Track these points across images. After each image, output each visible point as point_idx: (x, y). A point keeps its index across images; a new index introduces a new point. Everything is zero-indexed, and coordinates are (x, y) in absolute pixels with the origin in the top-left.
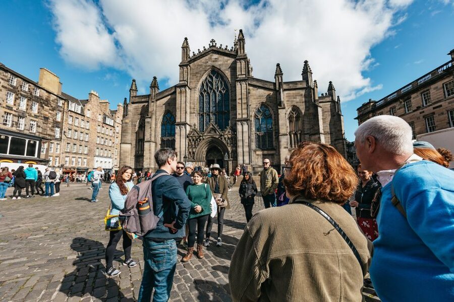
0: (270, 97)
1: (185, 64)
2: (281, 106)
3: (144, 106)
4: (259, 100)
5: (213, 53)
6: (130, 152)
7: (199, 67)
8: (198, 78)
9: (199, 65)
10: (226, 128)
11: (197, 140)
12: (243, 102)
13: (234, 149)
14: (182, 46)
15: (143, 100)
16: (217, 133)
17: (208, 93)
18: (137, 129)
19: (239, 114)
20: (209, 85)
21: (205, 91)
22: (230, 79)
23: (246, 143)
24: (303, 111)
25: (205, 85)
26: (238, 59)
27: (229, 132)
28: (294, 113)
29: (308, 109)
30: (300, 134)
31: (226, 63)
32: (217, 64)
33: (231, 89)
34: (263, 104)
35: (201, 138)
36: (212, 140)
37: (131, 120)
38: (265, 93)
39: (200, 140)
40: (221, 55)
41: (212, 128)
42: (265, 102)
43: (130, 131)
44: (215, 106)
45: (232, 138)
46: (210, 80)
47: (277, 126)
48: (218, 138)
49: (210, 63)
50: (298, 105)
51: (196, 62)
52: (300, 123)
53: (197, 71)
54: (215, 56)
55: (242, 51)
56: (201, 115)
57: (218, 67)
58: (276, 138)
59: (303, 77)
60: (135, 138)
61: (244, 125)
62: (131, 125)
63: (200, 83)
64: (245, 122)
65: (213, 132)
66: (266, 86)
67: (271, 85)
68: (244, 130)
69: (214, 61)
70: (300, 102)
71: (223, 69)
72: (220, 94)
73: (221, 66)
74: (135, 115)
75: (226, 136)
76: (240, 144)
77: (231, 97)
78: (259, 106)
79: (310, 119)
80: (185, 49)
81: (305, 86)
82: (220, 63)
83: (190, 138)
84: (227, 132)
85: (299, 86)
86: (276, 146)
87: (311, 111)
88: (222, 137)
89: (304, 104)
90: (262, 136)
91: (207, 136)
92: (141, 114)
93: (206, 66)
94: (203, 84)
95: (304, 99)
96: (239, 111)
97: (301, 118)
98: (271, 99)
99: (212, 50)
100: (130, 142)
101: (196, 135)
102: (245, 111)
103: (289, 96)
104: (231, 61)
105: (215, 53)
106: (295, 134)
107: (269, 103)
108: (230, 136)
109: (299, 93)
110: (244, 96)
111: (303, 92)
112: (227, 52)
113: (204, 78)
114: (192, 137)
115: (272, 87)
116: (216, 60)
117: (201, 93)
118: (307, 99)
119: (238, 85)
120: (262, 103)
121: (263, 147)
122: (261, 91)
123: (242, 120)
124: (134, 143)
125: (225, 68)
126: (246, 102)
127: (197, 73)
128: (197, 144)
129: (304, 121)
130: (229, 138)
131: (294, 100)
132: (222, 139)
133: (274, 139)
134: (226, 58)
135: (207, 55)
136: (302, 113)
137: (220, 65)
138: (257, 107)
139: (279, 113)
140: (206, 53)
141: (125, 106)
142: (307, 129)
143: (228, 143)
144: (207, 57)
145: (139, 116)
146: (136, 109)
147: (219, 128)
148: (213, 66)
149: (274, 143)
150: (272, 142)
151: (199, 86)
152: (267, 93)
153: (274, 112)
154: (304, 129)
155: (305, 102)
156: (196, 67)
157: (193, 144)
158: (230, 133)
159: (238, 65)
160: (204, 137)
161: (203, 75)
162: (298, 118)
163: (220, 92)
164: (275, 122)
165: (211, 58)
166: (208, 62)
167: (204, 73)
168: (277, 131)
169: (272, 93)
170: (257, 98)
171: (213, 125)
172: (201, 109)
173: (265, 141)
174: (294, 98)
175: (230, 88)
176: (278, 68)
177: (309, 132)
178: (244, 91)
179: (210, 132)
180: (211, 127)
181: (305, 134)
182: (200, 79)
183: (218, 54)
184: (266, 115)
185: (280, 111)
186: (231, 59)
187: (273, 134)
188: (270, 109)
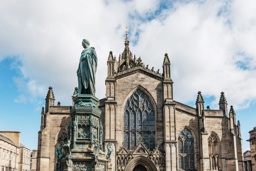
0: (192, 122)
1: (112, 80)
2: (204, 132)
3: (64, 118)
4: (183, 123)
5: (139, 72)
6: (48, 167)
7: (125, 84)
8: (125, 95)
9: (126, 82)
10: (155, 148)
11: (126, 158)
12: (171, 125)
13: (162, 168)
14: (107, 60)
15: (64, 111)
16: (146, 152)
17: (133, 111)
18: (56, 142)
19: (167, 136)
20: (135, 103)
21: (130, 109)
22: (156, 101)
23: (174, 164)
24: (220, 138)
25: (130, 102)
26: (165, 83)
27: (157, 152)
28: (213, 138)
29: (224, 136)
30: (218, 157)
31: (152, 84)
32: (143, 84)
33: (157, 111)
34: (186, 128)
35: (130, 156)
36: (141, 160)
37: (49, 131)
38: (188, 118)
39: (129, 158)
40: (147, 75)
41: (141, 148)
42: (188, 126)
43: (48, 144)
44: (141, 125)
45: (160, 158)
46: (136, 99)
47: (198, 149)
48: (147, 158)
49: (136, 82)
50: (216, 132)
51: (122, 79)
52: (217, 147)
53: (124, 89)
54: (142, 76)
55: (168, 75)
56: (127, 133)
57: (145, 87)
58: (197, 160)
59: (220, 106)
60: (54, 151)
61: (172, 147)
62: (49, 137)
63: (126, 100)
64: (173, 145)
65: (141, 151)
66: (190, 112)
67: (194, 111)
68: (172, 152)
69: (140, 81)
70: (218, 129)
71: (149, 89)
72: (145, 113)
73: (147, 87)
74: (53, 127)
75: (154, 156)
76: (168, 164)
77: (158, 118)
78: (183, 129)
79: (226, 145)
80: (111, 65)
81: (222, 115)
82: (146, 83)
83: (119, 156)
84: (155, 152)
85: (217, 115)
86: (198, 168)
87: (228, 138)
88: (151, 157)
89: (221, 131)
90: (185, 157)
91: (136, 156)
92: (61, 126)
93: (132, 85)
94: (128, 102)
95: (221, 127)
96: (167, 133)
97: (218, 144)
98: (194, 123)
99: (140, 69)
100: (48, 156)
101: (125, 153)
102: (173, 134)
103: (209, 123)
104: (157, 82)
105: (142, 73)
106: (214, 157)
107: (192, 128)
108: (158, 156)
109: (217, 121)
110: (172, 120)
111: (220, 120)
112: (153, 73)
113: (129, 95)
114: (121, 155)
115: (195, 113)
116: (142, 80)
117: (127, 111)
118: (223, 127)
119: (166, 109)
120: (186, 126)
121: (185, 167)
122: (185, 116)
123: (170, 143)
124: (53, 157)
125: (151, 89)
126: (174, 125)
127: (123, 90)
128: (126, 162)
129: (221, 146)
130: (157, 158)
131: (213, 126)
132: (150, 158)
133: (195, 161)
134: (152, 79)
135: (133, 74)
136: (219, 139)
137: (146, 85)
138: (181, 130)
139: (202, 138)
140: (133, 71)
141: (43, 116)
142: (224, 154)
143: (156, 163)
144: (133, 76)
145: (59, 129)
146: (55, 120)
147: (148, 148)
148: (140, 85)
149: (195, 164)
150: (194, 163)
151: (125, 104)
152: (190, 117)
153: (196, 136)
154: (221, 153)
155: (222, 129)
156: (122, 84)
157: (122, 162)
158: (158, 154)
159: (165, 88)
160: (133, 156)
161: (129, 93)
162: (215, 142)
163: (146, 111)
164: (197, 146)
165: (137, 77)
166: (134, 81)
167: (130, 91)
168: (198, 154)
169: (194, 118)
170: (181, 122)
171: (142, 145)
172: (127, 127)
173: (188, 163)
174: (213, 125)
175: (156, 109)
176: (200, 96)
177: (225, 156)
178: (172, 115)
179: (139, 151)
180: (140, 146)
181: (222, 158)
182: (126, 97)
183: (145, 74)
184: (188, 139)
185: (203, 136)
186: (157, 81)
187: (194, 156)
188: (193, 133)
